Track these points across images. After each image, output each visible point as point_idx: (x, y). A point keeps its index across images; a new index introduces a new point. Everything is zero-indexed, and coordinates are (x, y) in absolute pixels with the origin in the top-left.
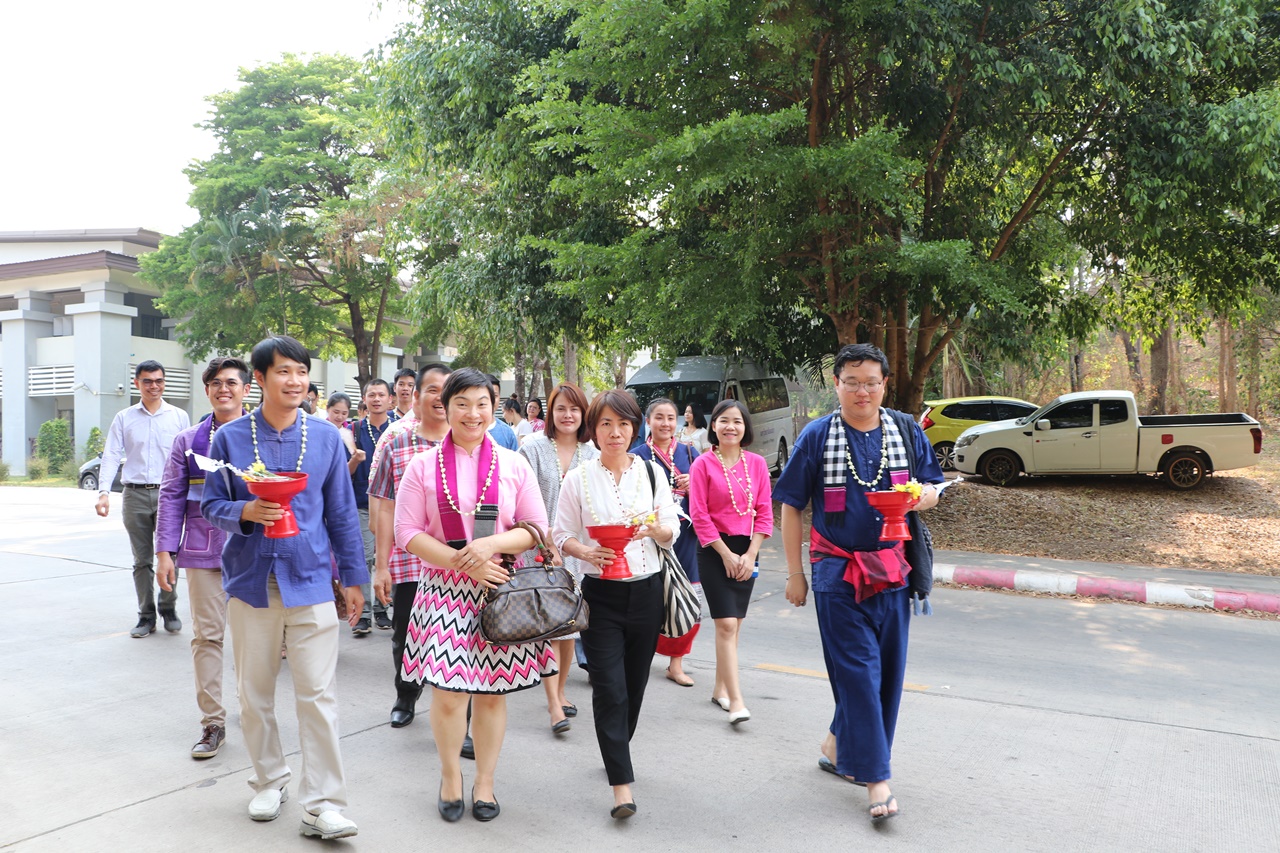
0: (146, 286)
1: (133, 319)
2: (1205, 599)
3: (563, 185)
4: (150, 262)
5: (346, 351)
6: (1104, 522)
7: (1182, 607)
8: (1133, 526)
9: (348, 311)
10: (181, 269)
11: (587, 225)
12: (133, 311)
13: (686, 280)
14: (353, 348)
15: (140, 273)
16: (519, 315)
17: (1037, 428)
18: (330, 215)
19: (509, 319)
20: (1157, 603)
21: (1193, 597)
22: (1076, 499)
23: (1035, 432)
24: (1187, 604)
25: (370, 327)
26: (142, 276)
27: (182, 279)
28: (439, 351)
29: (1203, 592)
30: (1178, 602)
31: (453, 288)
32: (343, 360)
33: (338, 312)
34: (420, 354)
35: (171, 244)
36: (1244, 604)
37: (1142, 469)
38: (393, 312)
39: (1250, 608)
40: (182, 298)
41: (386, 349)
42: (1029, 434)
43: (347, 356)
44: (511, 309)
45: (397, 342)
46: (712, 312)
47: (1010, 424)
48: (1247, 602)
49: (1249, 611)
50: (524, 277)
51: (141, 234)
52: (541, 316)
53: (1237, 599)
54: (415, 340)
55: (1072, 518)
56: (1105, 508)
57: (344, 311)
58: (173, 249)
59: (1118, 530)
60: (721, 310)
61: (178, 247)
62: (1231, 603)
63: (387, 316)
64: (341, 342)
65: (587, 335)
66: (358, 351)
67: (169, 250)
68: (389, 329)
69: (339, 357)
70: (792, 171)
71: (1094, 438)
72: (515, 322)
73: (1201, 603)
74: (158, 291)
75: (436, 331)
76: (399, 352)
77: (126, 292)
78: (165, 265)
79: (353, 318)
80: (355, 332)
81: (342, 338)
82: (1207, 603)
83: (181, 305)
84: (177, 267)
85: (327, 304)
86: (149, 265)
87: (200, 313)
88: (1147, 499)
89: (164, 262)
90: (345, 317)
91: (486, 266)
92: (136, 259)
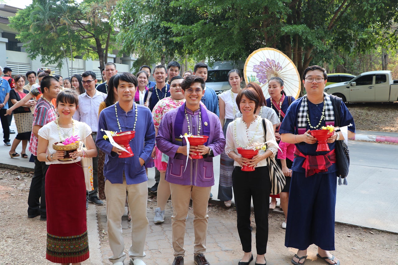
0: (13, 30)
1: (6, 43)
2: (373, 139)
3: (175, 4)
4: (14, 20)
5: (93, 56)
6: (370, 119)
7: (366, 141)
8: (380, 120)
9: (94, 40)
10: (27, 23)
11: (184, 15)
12: (6, 40)
13: (215, 38)
14: (96, 55)
15: (10, 25)
16: (161, 45)
17: (351, 85)
18: (88, 4)
19: (157, 47)
20: (358, 140)
21: (369, 138)
22: (362, 111)
23: (350, 87)
24: (367, 140)
25: (103, 47)
26: (11, 26)
27: (27, 28)
28: (130, 56)
29: (373, 137)
30: (365, 140)
31: (137, 36)
32: (92, 60)
33: (90, 41)
34: (122, 56)
35: (22, 13)
36: (385, 140)
37: (391, 100)
38: (112, 40)
39: (386, 141)
40: (28, 35)
41: (109, 55)
42: (348, 87)
43: (94, 58)
44: (158, 43)
45: (114, 52)
46: (224, 48)
47: (342, 84)
48: (386, 139)
49: (386, 142)
50: (163, 32)
51: (6, 7)
52: (169, 46)
53: (383, 139)
54: (121, 52)
55: (358, 118)
56: (373, 114)
57: (93, 40)
58: (23, 15)
59: (374, 121)
60: (226, 48)
61: (24, 15)
62: (381, 140)
63: (110, 42)
64: (91, 53)
65: (186, 52)
66: (99, 56)
67: (21, 16)
68: (111, 47)
69: (91, 59)
70: (246, 3)
71: (373, 89)
72: (159, 48)
73: (372, 140)
74: (18, 32)
75: (129, 49)
76: (114, 56)
77: (3, 32)
78: (20, 22)
79: (97, 44)
80: (98, 49)
81: (92, 51)
82: (374, 140)
83: (28, 38)
84: (25, 23)
85: (86, 38)
86: (13, 22)
87: (34, 40)
88: (391, 111)
89: (20, 21)
90: (93, 43)
91: (149, 28)
92: (8, 19)
